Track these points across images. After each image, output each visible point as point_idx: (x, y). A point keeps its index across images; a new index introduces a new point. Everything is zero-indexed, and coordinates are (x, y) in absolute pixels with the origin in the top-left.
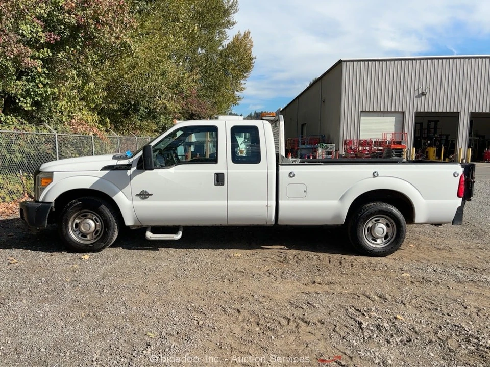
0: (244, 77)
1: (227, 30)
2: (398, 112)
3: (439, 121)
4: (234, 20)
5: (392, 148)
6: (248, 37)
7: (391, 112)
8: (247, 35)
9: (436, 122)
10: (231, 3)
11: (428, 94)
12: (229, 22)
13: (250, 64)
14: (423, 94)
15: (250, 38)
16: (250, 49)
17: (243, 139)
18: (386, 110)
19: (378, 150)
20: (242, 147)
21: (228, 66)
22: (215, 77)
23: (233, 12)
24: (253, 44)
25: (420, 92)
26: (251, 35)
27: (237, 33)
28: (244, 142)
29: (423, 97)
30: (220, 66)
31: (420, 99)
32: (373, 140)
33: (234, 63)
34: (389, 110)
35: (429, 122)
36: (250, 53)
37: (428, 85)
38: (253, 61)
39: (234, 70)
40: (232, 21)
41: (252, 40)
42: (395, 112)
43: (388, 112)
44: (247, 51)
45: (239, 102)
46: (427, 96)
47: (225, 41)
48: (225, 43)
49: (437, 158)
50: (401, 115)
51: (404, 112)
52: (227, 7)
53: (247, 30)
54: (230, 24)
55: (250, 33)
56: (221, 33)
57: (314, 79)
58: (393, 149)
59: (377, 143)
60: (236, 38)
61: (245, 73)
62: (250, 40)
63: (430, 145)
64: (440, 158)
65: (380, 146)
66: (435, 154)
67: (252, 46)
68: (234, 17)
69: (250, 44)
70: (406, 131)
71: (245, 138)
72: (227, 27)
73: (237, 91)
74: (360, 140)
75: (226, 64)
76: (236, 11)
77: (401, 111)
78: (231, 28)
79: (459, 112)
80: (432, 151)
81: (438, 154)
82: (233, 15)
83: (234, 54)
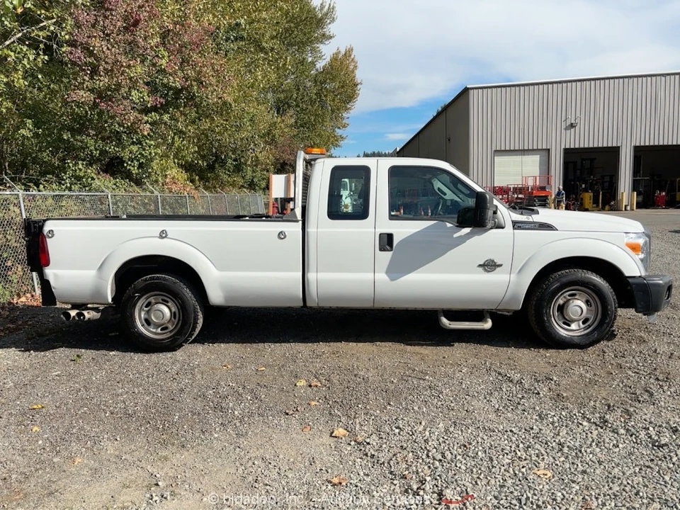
0: (347, 109)
1: (321, 47)
2: (542, 150)
3: (595, 159)
4: (331, 33)
5: (534, 195)
6: (350, 56)
7: (533, 150)
8: (349, 53)
9: (592, 160)
10: (325, 9)
11: (578, 125)
12: (324, 35)
13: (355, 91)
14: (572, 126)
15: (352, 57)
16: (353, 72)
17: (348, 192)
18: (526, 148)
19: (517, 198)
20: (347, 201)
21: (326, 96)
22: (310, 112)
23: (328, 21)
24: (358, 64)
25: (568, 123)
26: (354, 53)
27: (335, 51)
28: (350, 195)
29: (573, 130)
30: (314, 97)
31: (568, 132)
32: (512, 187)
33: (334, 92)
34: (531, 148)
35: (583, 160)
36: (354, 77)
37: (578, 114)
38: (359, 87)
39: (334, 100)
40: (327, 33)
41: (356, 59)
42: (538, 150)
43: (528, 150)
44: (350, 74)
45: (341, 143)
46: (577, 128)
47: (320, 61)
48: (320, 65)
49: (595, 205)
50: (545, 153)
51: (549, 150)
52: (320, 15)
53: (349, 47)
54: (326, 37)
55: (352, 50)
56: (314, 50)
57: (443, 105)
58: (535, 197)
59: (517, 190)
60: (335, 58)
61: (348, 103)
62: (353, 60)
63: (586, 190)
64: (598, 206)
65: (521, 193)
66: (592, 201)
67: (356, 67)
68: (331, 29)
69: (353, 64)
70: (553, 173)
71: (351, 190)
72: (322, 42)
73: (339, 128)
74: (494, 187)
75: (323, 93)
76: (333, 20)
77: (545, 148)
78: (327, 42)
79: (619, 147)
80: (588, 197)
81: (596, 201)
82: (329, 26)
83: (333, 80)
